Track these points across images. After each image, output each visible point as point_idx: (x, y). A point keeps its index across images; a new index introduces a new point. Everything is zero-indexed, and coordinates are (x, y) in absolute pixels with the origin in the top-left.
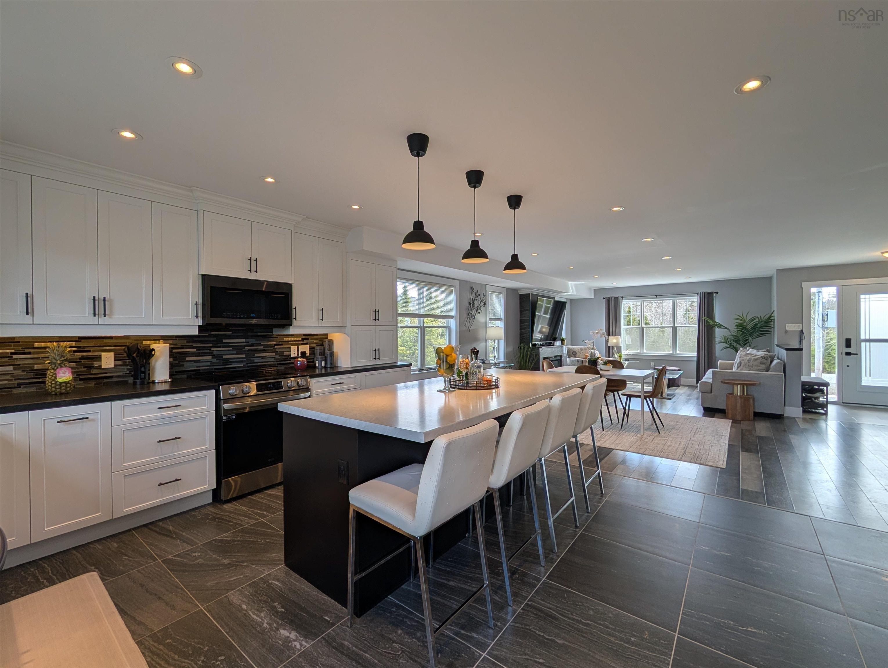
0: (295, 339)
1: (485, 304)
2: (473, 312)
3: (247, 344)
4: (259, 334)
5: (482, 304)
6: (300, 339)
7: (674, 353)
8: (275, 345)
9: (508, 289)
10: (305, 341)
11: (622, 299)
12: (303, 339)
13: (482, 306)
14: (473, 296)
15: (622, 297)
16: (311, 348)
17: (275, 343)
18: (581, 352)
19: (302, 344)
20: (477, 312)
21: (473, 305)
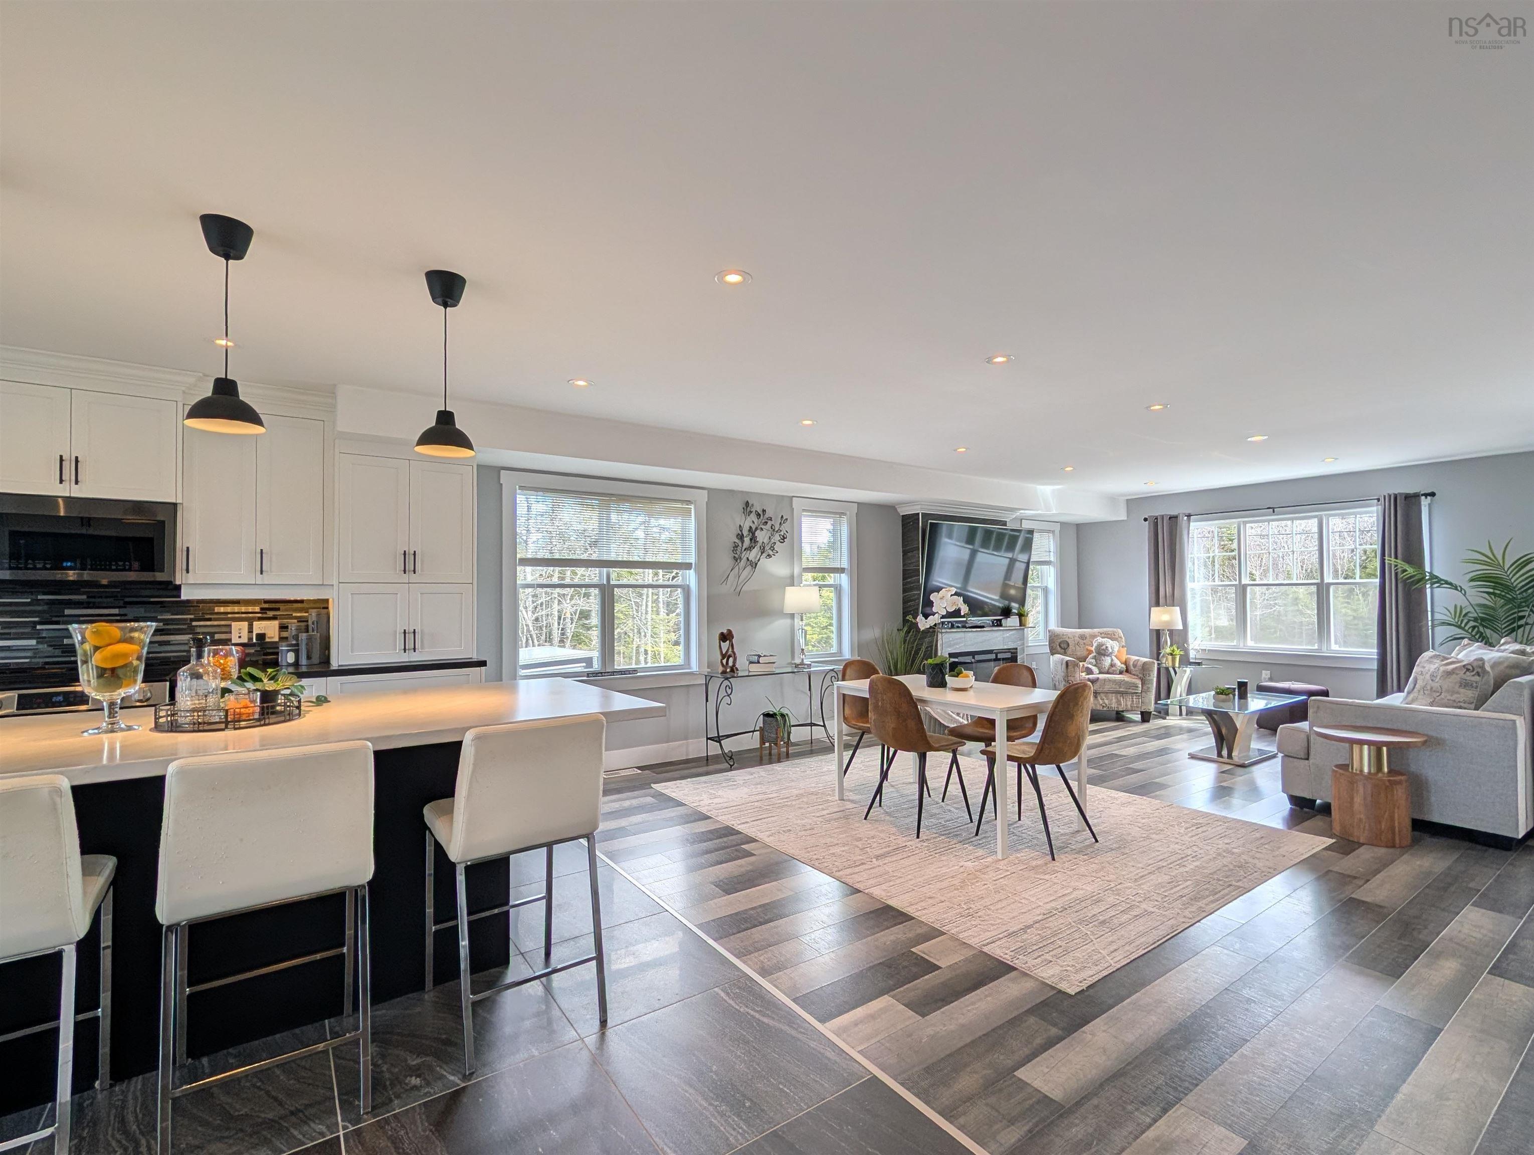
0: (243, 609)
1: (784, 538)
2: (753, 555)
3: (123, 618)
4: (152, 600)
5: (777, 537)
6: (257, 609)
7: (1324, 648)
8: (192, 620)
9: (860, 504)
10: (271, 614)
11: (1189, 520)
12: (263, 610)
13: (778, 543)
14: (748, 522)
15: (1189, 516)
16: (283, 628)
17: (192, 617)
18: (1081, 642)
19: (260, 619)
20: (765, 555)
21: (751, 540)
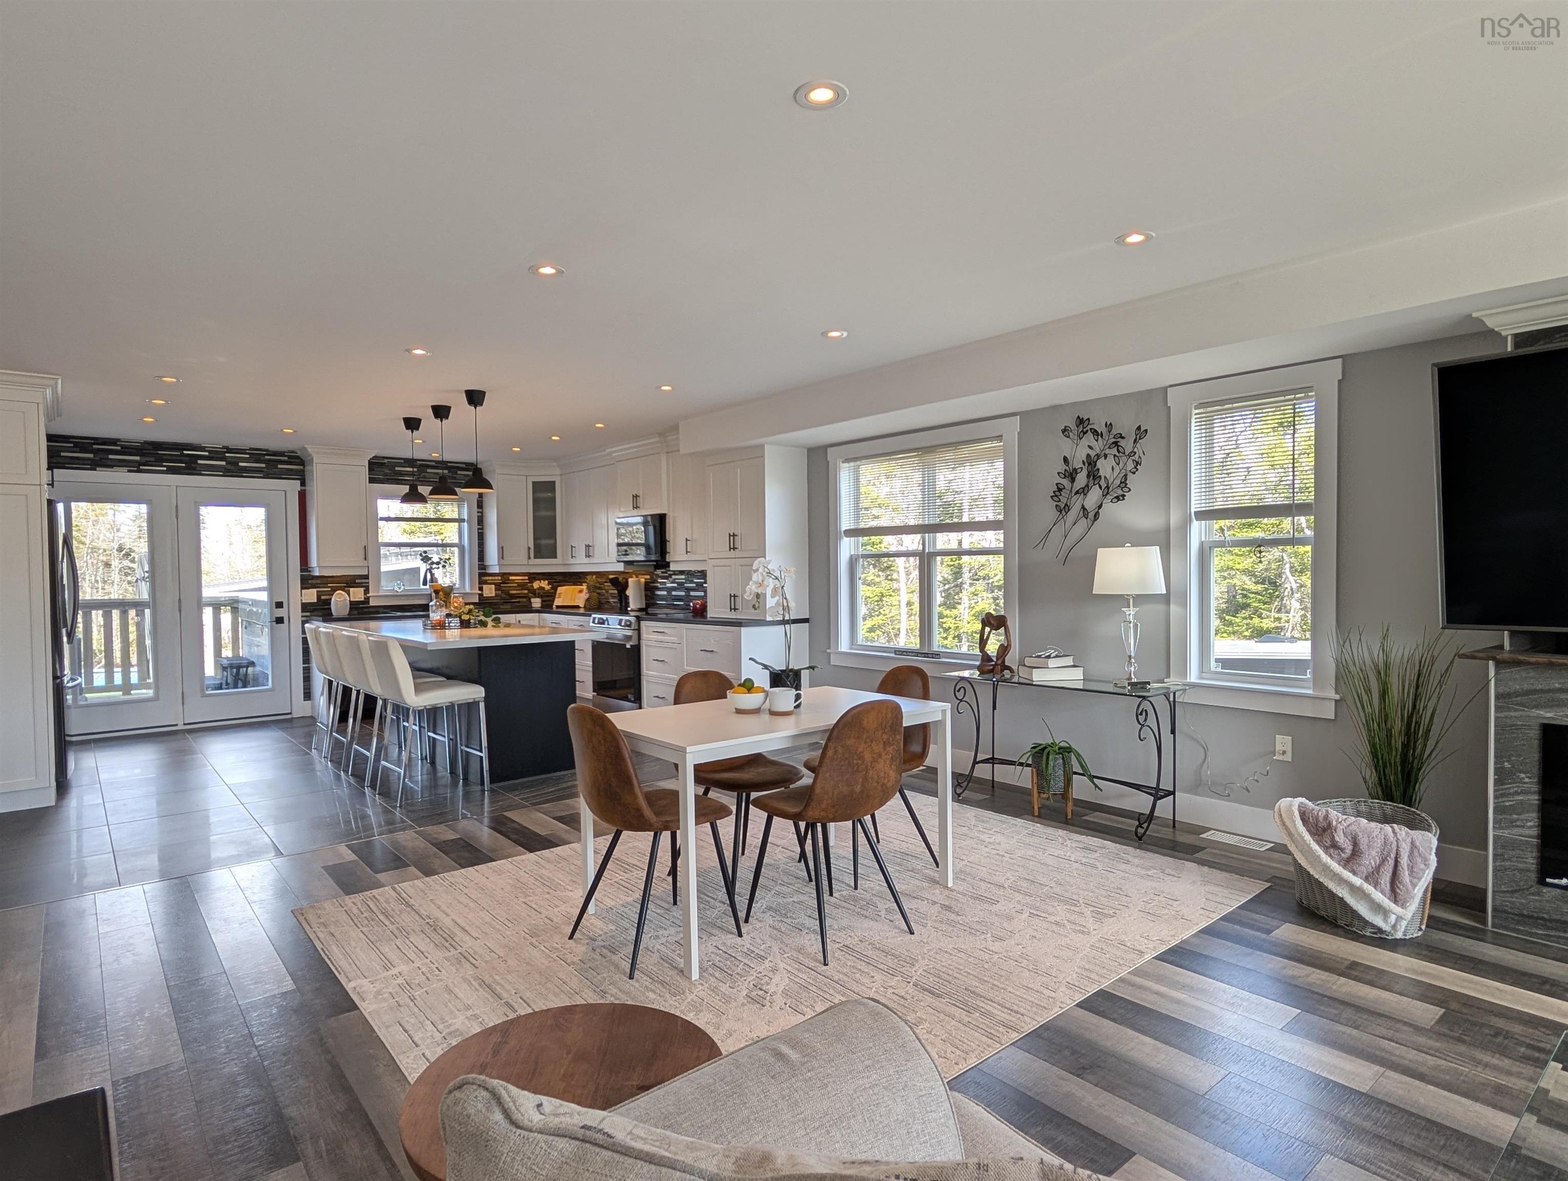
1: (1138, 465)
2: (1091, 499)
5: (1130, 465)
9: (1351, 357)
13: (1131, 475)
20: (1109, 497)
21: (1088, 476)
